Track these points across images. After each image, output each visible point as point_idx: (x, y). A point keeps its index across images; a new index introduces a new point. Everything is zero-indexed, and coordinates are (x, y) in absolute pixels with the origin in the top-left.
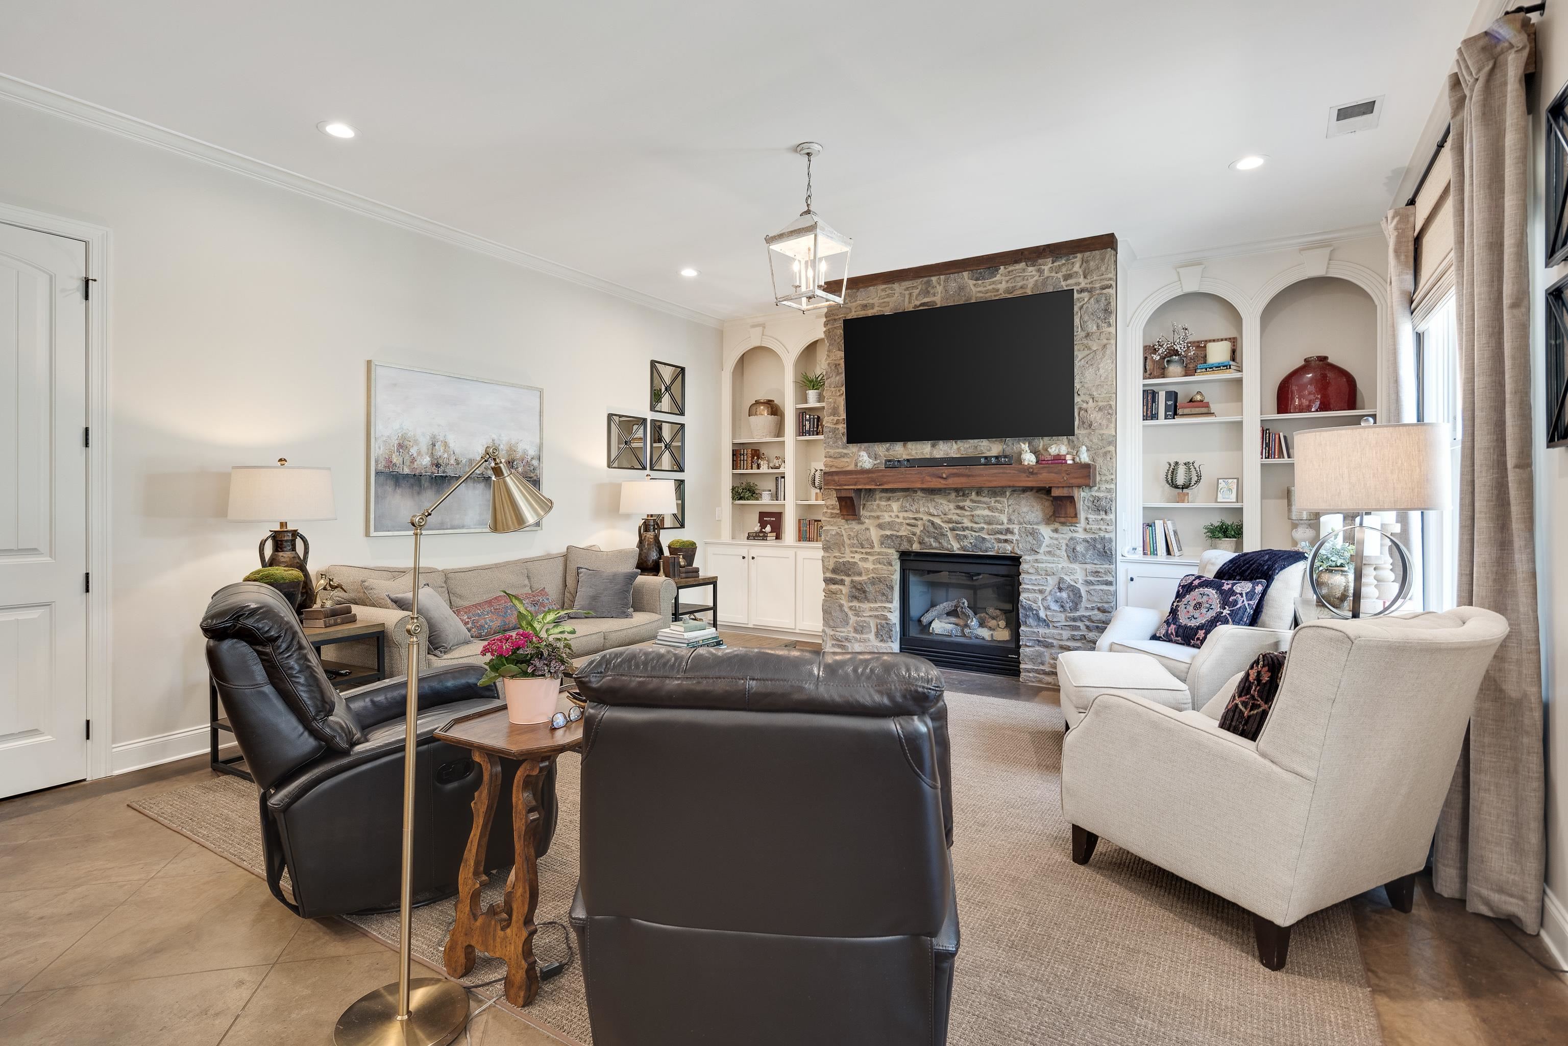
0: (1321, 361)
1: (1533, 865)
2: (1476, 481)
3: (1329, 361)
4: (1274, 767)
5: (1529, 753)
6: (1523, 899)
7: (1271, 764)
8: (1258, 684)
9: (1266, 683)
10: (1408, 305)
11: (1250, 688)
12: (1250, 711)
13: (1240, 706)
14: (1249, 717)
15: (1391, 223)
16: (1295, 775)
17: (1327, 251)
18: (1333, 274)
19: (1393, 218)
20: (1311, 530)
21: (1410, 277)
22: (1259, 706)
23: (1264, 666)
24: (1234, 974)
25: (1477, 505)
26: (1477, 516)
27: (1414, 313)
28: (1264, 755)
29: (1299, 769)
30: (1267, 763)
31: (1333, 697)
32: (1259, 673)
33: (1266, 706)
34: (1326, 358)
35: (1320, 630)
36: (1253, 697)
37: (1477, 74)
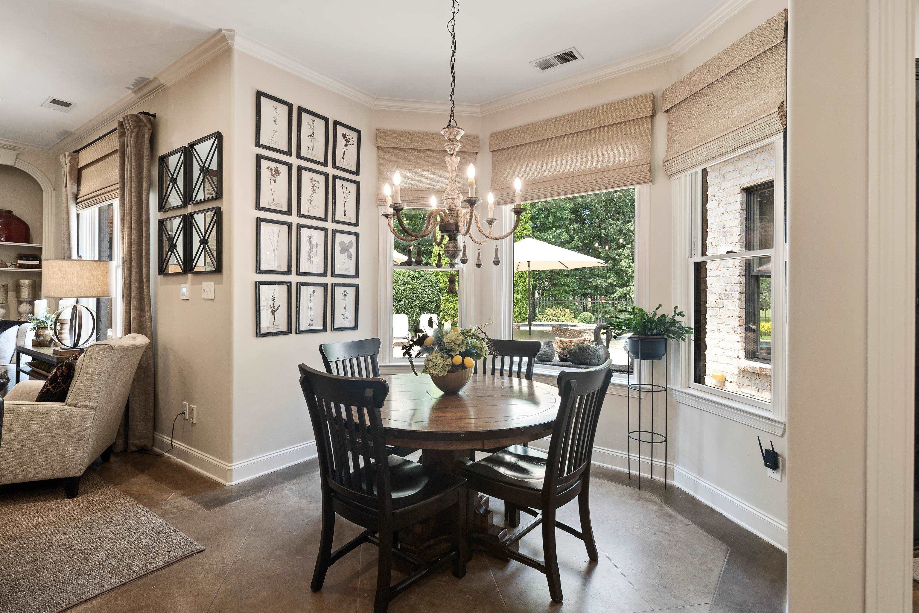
0: (9, 213)
1: (151, 424)
2: (132, 286)
3: (13, 214)
4: (76, 409)
5: (150, 384)
6: (148, 438)
7: (74, 408)
8: (62, 376)
9: (65, 375)
10: (74, 200)
11: (57, 379)
12: (56, 390)
13: (51, 389)
14: (55, 393)
15: (68, 158)
16: (86, 409)
17: (15, 153)
18: (18, 166)
19: (68, 156)
20: (3, 309)
21: (75, 187)
22: (61, 386)
23: (65, 367)
24: (59, 507)
25: (132, 295)
26: (132, 299)
27: (79, 204)
28: (70, 405)
29: (89, 405)
30: (72, 408)
31: (104, 372)
32: (63, 371)
33: (65, 386)
34: (12, 212)
35: (99, 346)
36: (59, 383)
37: (133, 129)
